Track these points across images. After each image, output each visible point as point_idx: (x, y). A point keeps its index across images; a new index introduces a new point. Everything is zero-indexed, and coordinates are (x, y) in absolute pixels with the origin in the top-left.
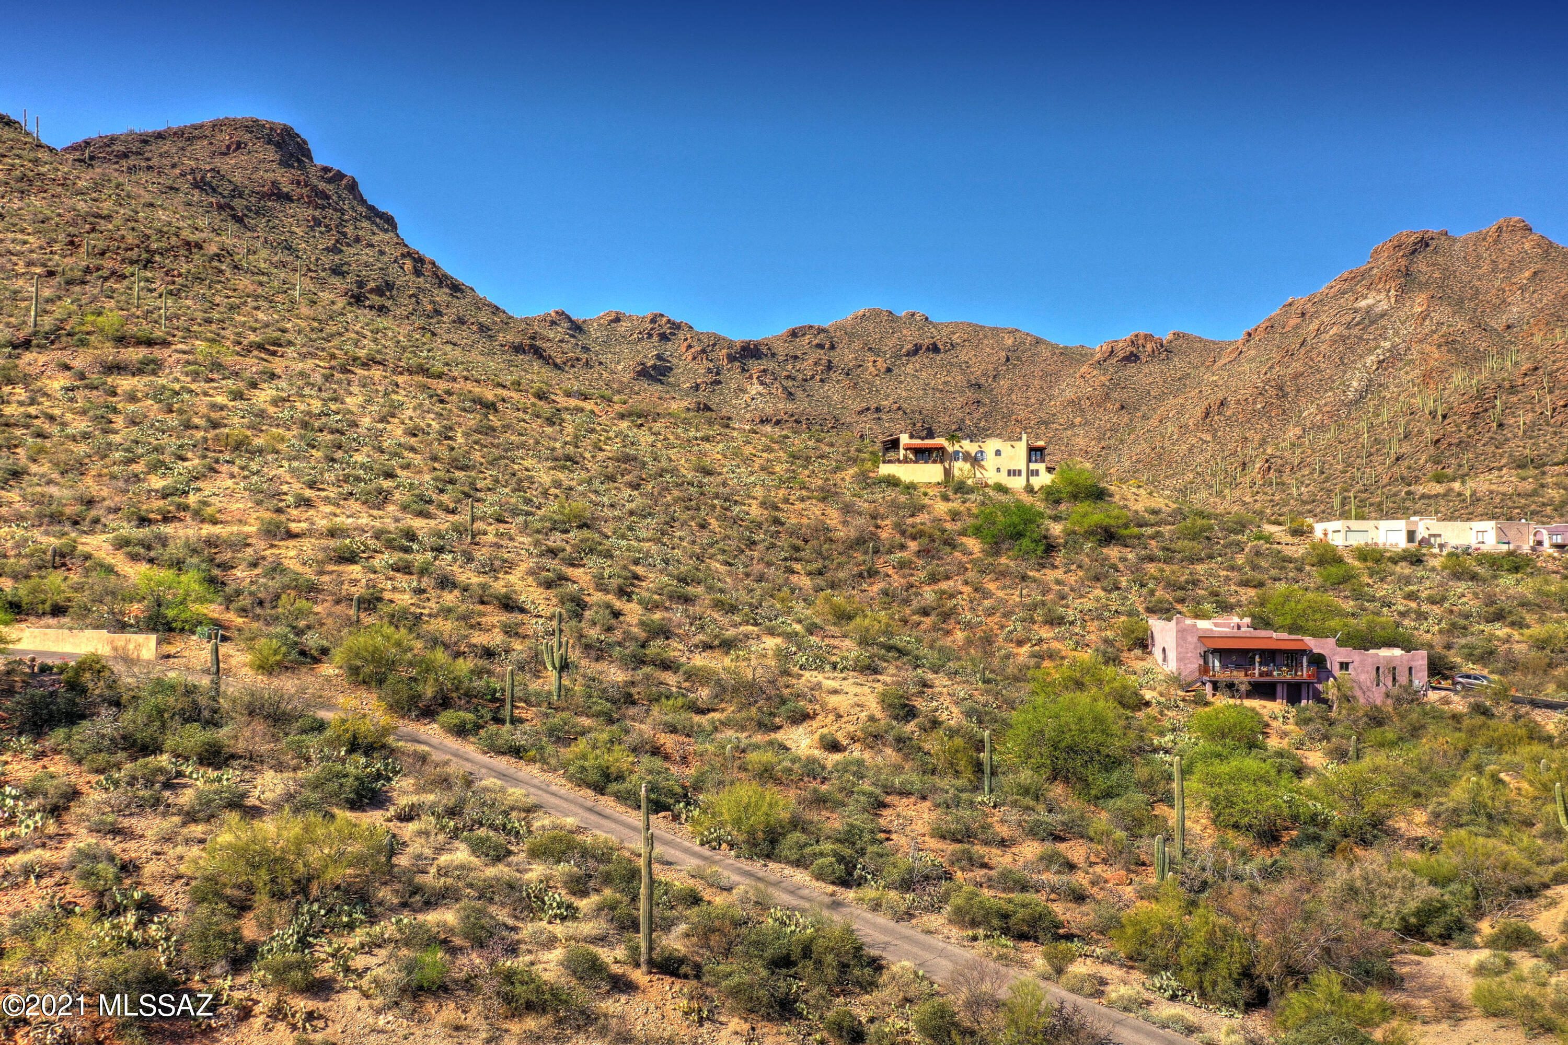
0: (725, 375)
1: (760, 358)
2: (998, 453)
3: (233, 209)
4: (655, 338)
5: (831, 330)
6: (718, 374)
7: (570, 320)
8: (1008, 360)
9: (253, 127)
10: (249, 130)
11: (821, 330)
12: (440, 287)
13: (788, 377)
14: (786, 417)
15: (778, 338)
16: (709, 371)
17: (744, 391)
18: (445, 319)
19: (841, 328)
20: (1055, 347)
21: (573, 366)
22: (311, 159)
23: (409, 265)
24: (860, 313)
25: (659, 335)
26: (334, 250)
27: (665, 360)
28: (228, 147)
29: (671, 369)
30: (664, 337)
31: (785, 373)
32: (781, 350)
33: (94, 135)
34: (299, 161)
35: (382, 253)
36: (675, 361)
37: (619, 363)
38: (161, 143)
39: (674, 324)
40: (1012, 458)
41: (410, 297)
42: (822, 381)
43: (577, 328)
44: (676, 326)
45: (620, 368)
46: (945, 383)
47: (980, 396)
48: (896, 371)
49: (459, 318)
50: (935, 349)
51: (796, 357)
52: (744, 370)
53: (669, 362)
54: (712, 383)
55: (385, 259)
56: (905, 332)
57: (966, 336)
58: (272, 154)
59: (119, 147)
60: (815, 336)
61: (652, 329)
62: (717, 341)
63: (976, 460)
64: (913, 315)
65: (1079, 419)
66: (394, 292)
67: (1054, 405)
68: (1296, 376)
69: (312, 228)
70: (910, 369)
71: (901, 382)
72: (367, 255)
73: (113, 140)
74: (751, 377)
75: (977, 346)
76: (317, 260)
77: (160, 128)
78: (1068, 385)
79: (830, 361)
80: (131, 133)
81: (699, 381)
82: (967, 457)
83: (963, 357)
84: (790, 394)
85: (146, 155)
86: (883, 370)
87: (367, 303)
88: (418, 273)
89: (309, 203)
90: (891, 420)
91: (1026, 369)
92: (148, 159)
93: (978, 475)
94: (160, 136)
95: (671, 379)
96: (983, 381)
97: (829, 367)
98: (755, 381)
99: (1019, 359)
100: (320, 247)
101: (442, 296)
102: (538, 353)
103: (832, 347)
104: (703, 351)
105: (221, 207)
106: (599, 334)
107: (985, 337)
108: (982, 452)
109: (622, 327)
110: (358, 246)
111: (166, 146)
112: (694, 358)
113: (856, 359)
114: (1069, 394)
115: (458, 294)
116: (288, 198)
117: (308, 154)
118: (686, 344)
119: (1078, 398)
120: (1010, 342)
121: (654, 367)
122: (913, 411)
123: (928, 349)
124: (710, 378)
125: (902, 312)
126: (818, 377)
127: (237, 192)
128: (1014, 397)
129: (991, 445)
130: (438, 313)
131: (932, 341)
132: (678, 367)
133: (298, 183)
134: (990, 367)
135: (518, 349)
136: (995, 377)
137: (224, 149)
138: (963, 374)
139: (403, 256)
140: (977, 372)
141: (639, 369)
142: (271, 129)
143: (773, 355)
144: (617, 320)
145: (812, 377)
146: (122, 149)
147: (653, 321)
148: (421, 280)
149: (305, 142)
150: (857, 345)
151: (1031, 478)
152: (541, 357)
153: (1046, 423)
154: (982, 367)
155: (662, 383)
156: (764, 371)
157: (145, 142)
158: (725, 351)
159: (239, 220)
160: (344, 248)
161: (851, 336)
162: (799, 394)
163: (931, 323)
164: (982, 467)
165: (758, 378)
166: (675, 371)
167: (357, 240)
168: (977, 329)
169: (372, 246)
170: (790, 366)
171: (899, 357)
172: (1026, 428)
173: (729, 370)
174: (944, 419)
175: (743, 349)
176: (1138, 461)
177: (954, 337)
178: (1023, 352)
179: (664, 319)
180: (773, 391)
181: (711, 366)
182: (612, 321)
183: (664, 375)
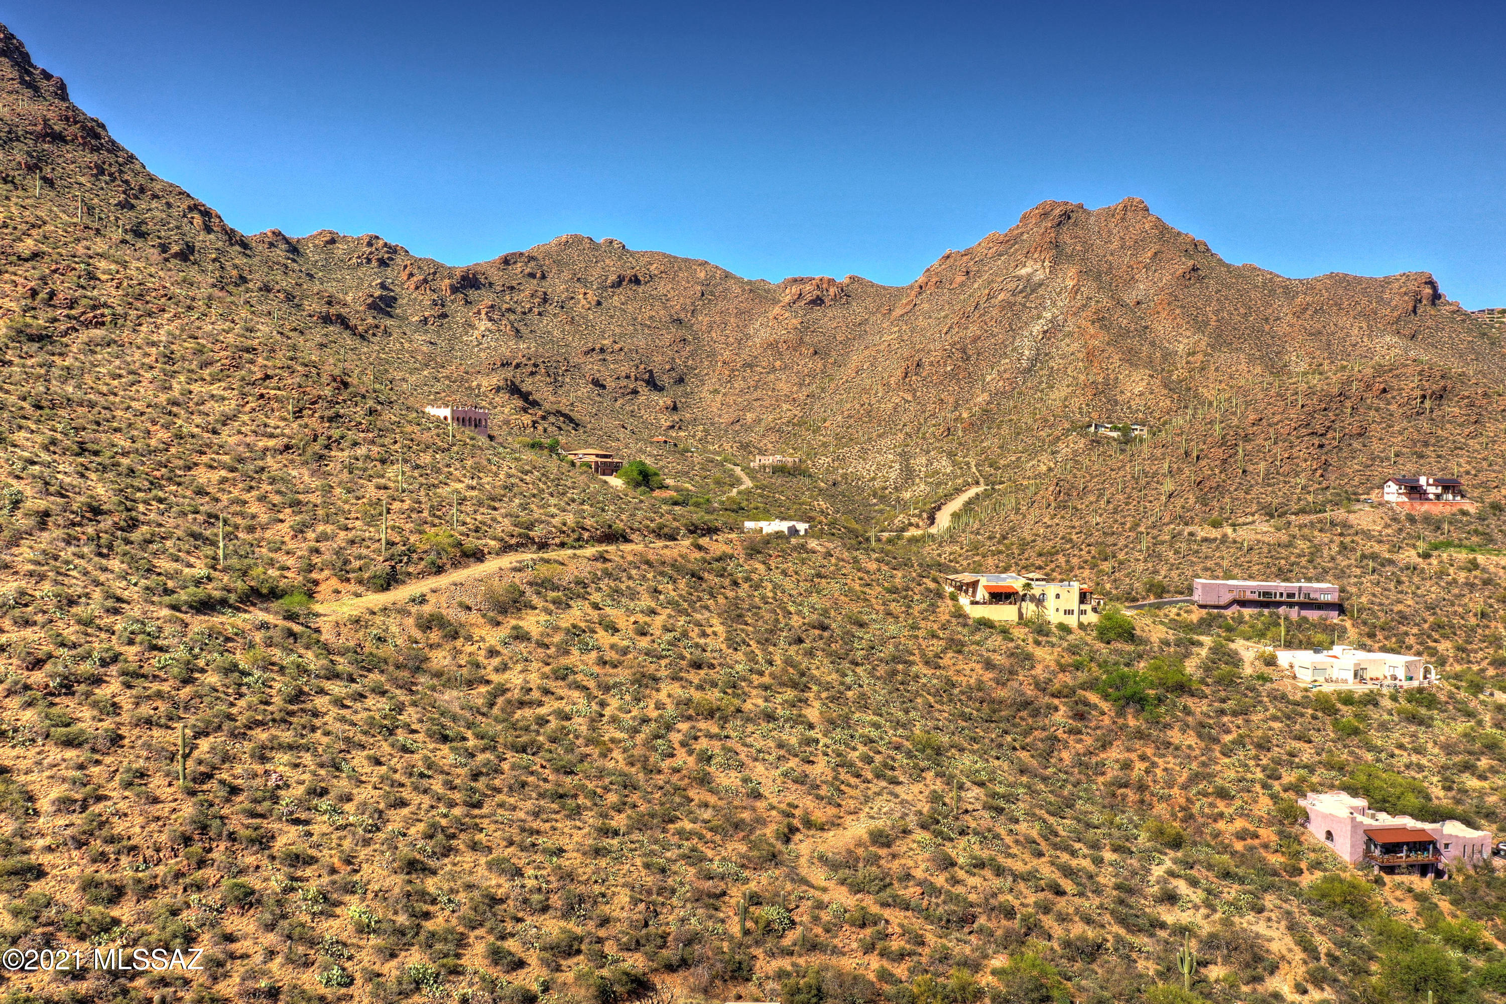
0: (451, 308)
1: (481, 289)
2: (1058, 596)
4: (374, 263)
5: (540, 257)
6: (443, 306)
7: (287, 241)
8: (703, 295)
11: (531, 258)
13: (510, 311)
14: (524, 361)
15: (491, 264)
16: (434, 302)
17: (473, 327)
20: (743, 282)
24: (564, 239)
25: (378, 260)
27: (388, 289)
29: (396, 300)
30: (382, 263)
32: (497, 277)
35: (169, 206)
36: (398, 290)
37: (346, 293)
39: (390, 248)
42: (540, 314)
43: (294, 249)
44: (393, 250)
45: (349, 298)
46: (651, 318)
47: (684, 332)
48: (605, 304)
50: (636, 281)
51: (512, 288)
52: (467, 303)
53: (393, 291)
54: (439, 316)
55: (175, 213)
56: (607, 261)
57: (662, 268)
60: (526, 264)
61: (371, 253)
62: (435, 268)
63: (1040, 602)
64: (611, 242)
65: (778, 363)
66: (197, 255)
69: (97, 178)
70: (617, 301)
71: (612, 317)
72: (158, 210)
74: (478, 312)
75: (673, 279)
78: (761, 325)
79: (544, 293)
81: (426, 314)
83: (662, 290)
84: (517, 330)
86: (594, 303)
89: (84, 144)
90: (615, 362)
91: (721, 305)
93: (1042, 614)
95: (399, 312)
96: (682, 316)
97: (545, 299)
98: (483, 316)
99: (712, 294)
103: (544, 277)
104: (425, 281)
106: (317, 257)
107: (680, 268)
108: (1045, 595)
109: (340, 249)
112: (417, 288)
113: (567, 290)
114: (766, 335)
118: (407, 272)
119: (775, 340)
120: (702, 275)
121: (381, 298)
122: (630, 350)
123: (630, 281)
124: (437, 311)
125: (600, 240)
126: (536, 310)
128: (714, 334)
129: (1051, 589)
131: (632, 272)
132: (402, 297)
133: (67, 119)
134: (688, 301)
135: (326, 319)
136: (693, 311)
138: (664, 308)
140: (676, 306)
141: (369, 301)
143: (491, 285)
144: (333, 241)
145: (530, 310)
147: (370, 244)
150: (566, 275)
151: (1082, 617)
152: (348, 327)
153: (751, 366)
154: (680, 301)
155: (392, 317)
156: (492, 306)
158: (447, 281)
161: (559, 264)
162: (524, 329)
163: (628, 251)
164: (1045, 608)
165: (486, 313)
166: (400, 301)
168: (671, 260)
169: (157, 196)
170: (508, 298)
171: (605, 289)
172: (733, 371)
173: (453, 302)
174: (658, 358)
175: (464, 278)
176: (849, 417)
177: (652, 268)
178: (715, 286)
179: (381, 243)
180: (502, 328)
181: (435, 297)
182: (328, 242)
183: (391, 307)
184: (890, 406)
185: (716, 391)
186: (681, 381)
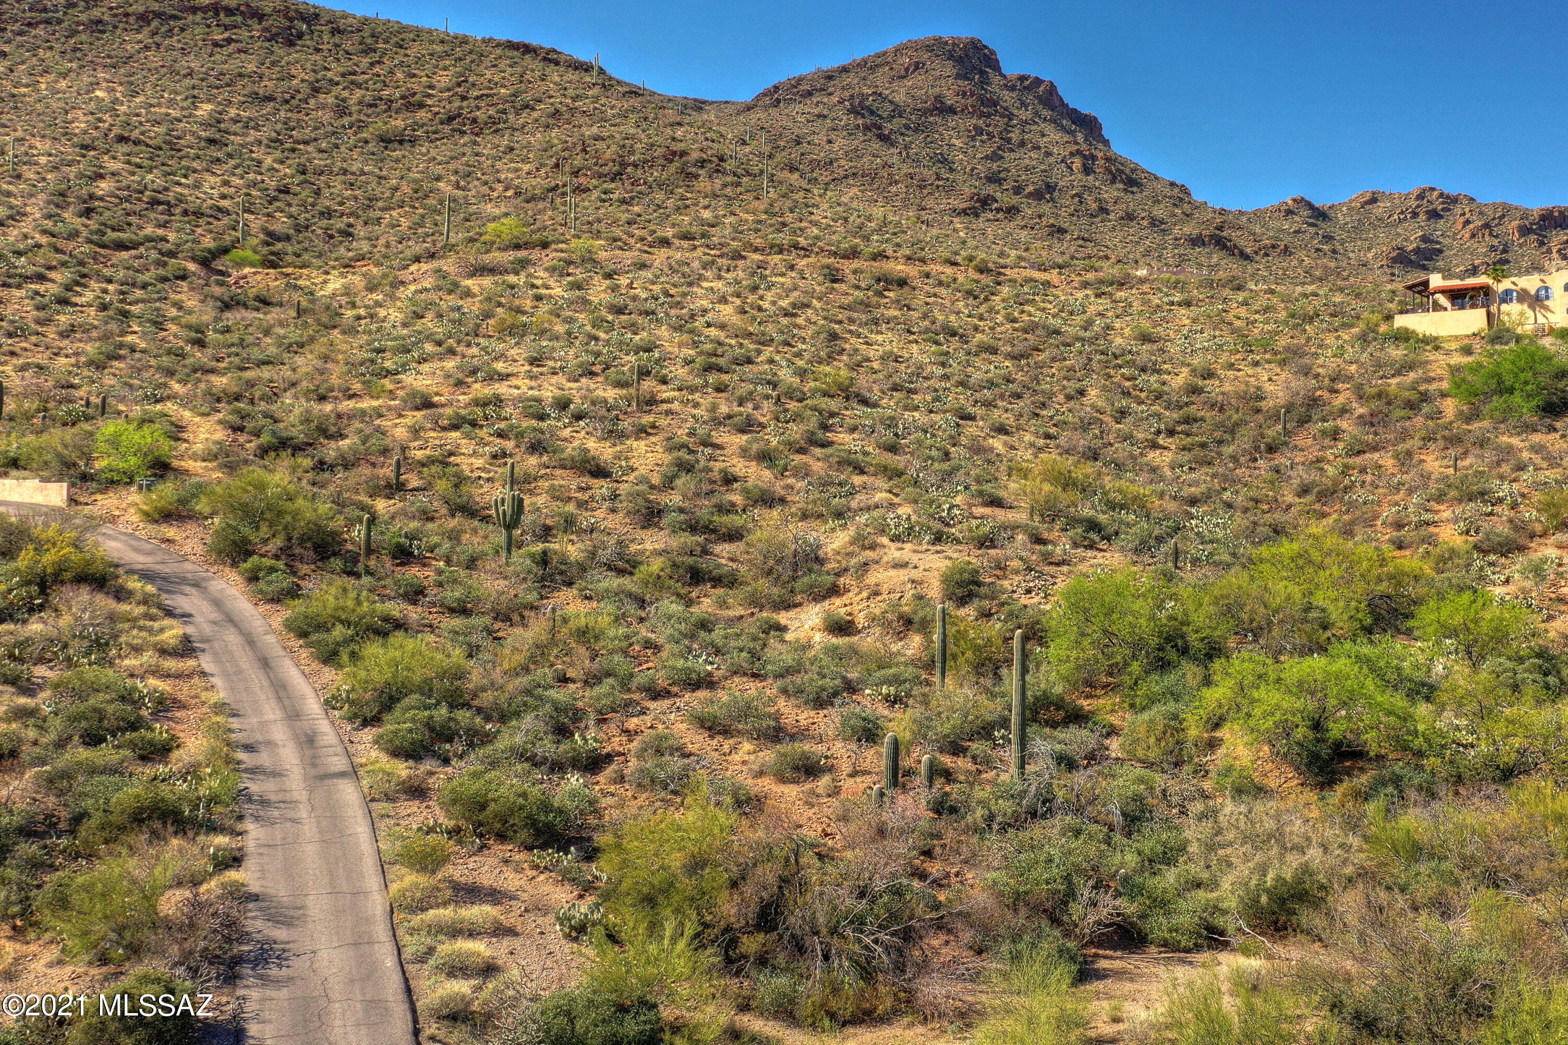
3: (880, 128)
4: (1422, 217)
6: (1505, 251)
7: (1311, 206)
9: (936, 47)
10: (930, 49)
12: (1113, 182)
16: (1493, 248)
18: (1111, 216)
21: (1267, 255)
22: (997, 68)
23: (1078, 163)
25: (1427, 212)
26: (994, 157)
27: (1432, 242)
28: (907, 70)
29: (1440, 251)
30: (1434, 215)
33: (786, 79)
34: (982, 73)
35: (1048, 154)
36: (1446, 241)
37: (1369, 250)
38: (845, 76)
39: (1448, 197)
41: (1073, 197)
43: (1319, 214)
44: (1452, 200)
45: (1370, 255)
49: (1128, 214)
52: (1543, 244)
53: (1438, 243)
55: (1051, 160)
58: (949, 69)
59: (805, 87)
61: (1418, 206)
62: (1506, 211)
66: (1056, 194)
69: (973, 138)
72: (1030, 158)
73: (801, 81)
74: (1549, 251)
76: (972, 170)
80: (818, 71)
81: (1476, 262)
85: (830, 90)
87: (995, 206)
88: (1088, 170)
92: (830, 94)
94: (845, 70)
95: (1439, 265)
98: (1555, 255)
100: (979, 156)
101: (1110, 193)
102: (1221, 243)
104: (1486, 226)
105: (867, 128)
106: (1348, 219)
109: (1379, 209)
110: (1022, 150)
111: (850, 79)
112: (1473, 236)
115: (1135, 189)
116: (952, 110)
117: (995, 66)
118: (1462, 220)
121: (1417, 251)
124: (1496, 259)
127: (898, 111)
130: (1103, 210)
132: (1450, 248)
133: (964, 94)
135: (1196, 241)
137: (903, 73)
139: (1072, 154)
141: (1395, 254)
142: (954, 44)
144: (1374, 200)
146: (808, 87)
147: (1420, 197)
148: (1091, 178)
149: (993, 52)
152: (1224, 247)
155: (1426, 269)
157: (830, 78)
158: (1516, 223)
159: (885, 138)
160: (1005, 154)
165: (1559, 251)
166: (1445, 255)
167: (1022, 144)
169: (1039, 148)
173: (1521, 246)
175: (1544, 218)
179: (1436, 193)
181: (1496, 242)
182: (1367, 203)
183: (1431, 259)
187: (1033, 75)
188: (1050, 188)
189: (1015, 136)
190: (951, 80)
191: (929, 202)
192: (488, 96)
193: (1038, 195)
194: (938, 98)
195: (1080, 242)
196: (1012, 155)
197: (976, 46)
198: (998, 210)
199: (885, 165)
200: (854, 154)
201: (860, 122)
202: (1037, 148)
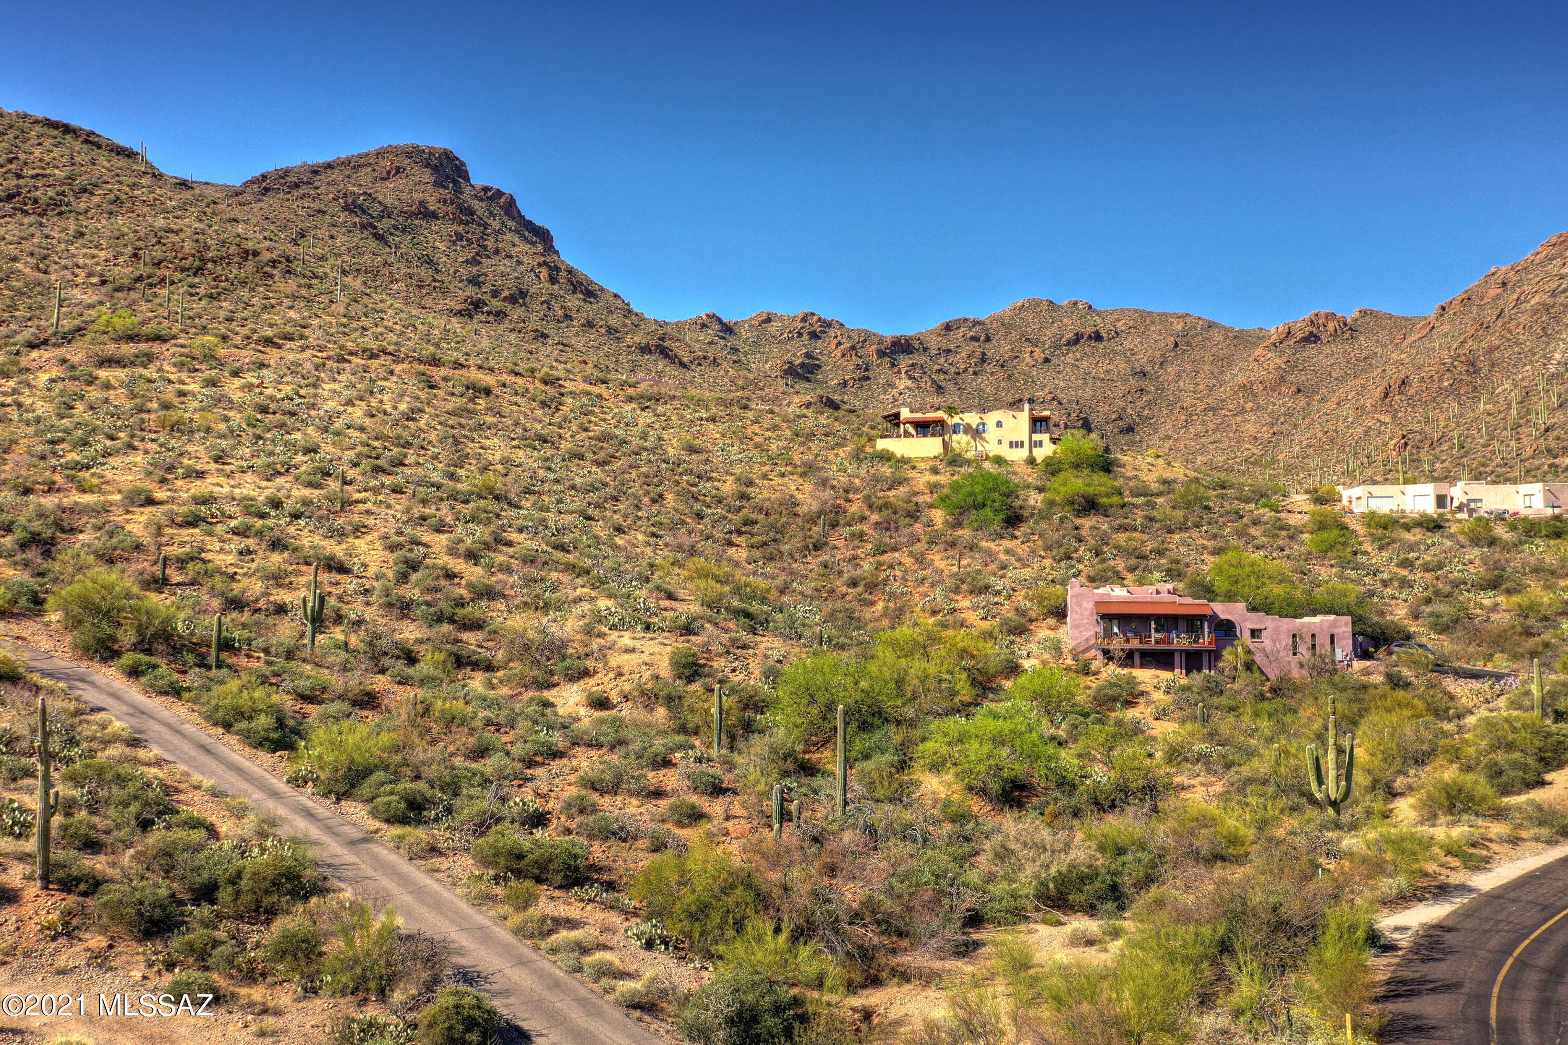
0: (874, 371)
1: (912, 353)
2: (999, 424)
3: (375, 227)
4: (805, 337)
5: (987, 322)
6: (867, 370)
7: (720, 321)
8: (1176, 345)
9: (413, 153)
10: (409, 155)
11: (976, 323)
12: (574, 292)
13: (939, 371)
15: (932, 332)
16: (858, 367)
17: (892, 386)
18: (575, 323)
19: (1000, 320)
20: (1227, 330)
21: (700, 365)
22: (467, 179)
23: (544, 273)
24: (1019, 304)
25: (809, 333)
26: (474, 262)
27: (813, 358)
28: (389, 173)
29: (820, 367)
30: (814, 336)
31: (937, 367)
32: (934, 344)
33: (271, 168)
34: (455, 182)
35: (519, 263)
36: (824, 358)
37: (767, 361)
38: (329, 172)
39: (824, 322)
40: (1013, 430)
41: (543, 303)
42: (975, 373)
43: (727, 329)
44: (827, 324)
45: (767, 367)
46: (1107, 371)
47: (1143, 384)
48: (1055, 361)
49: (588, 322)
50: (1098, 337)
51: (949, 351)
52: (893, 365)
53: (818, 359)
54: (860, 380)
55: (522, 268)
56: (1065, 321)
57: (1131, 323)
58: (427, 176)
59: (292, 179)
60: (970, 329)
61: (802, 328)
62: (867, 337)
63: (977, 433)
64: (1075, 304)
65: (1250, 404)
66: (528, 299)
67: (1223, 392)
68: (1491, 350)
69: (454, 243)
70: (1070, 358)
71: (1059, 372)
72: (505, 265)
73: (287, 172)
74: (899, 372)
75: (1143, 333)
76: (455, 272)
77: (330, 158)
78: (1241, 369)
79: (984, 354)
80: (305, 164)
81: (847, 377)
82: (968, 429)
83: (1127, 345)
84: (940, 387)
85: (316, 184)
86: (1040, 360)
87: (485, 309)
88: (553, 280)
89: (453, 220)
91: (1196, 354)
92: (317, 188)
93: (980, 448)
94: (329, 166)
95: (820, 376)
96: (1148, 368)
97: (983, 360)
98: (903, 375)
99: (1188, 344)
100: (460, 259)
101: (574, 301)
102: (664, 352)
103: (988, 339)
104: (853, 348)
105: (363, 227)
106: (749, 335)
107: (1153, 323)
108: (984, 424)
109: (773, 327)
110: (497, 258)
111: (335, 175)
112: (843, 355)
113: (1013, 350)
114: (1241, 379)
115: (592, 300)
116: (434, 216)
117: (466, 176)
118: (835, 341)
119: (1251, 383)
120: (1179, 327)
121: (802, 365)
122: (1069, 401)
123: (1090, 338)
124: (859, 374)
125: (1064, 301)
126: (971, 370)
127: (386, 213)
128: (1181, 384)
129: (991, 418)
130: (568, 317)
131: (1094, 329)
132: (827, 364)
133: (445, 201)
134: (1157, 354)
135: (645, 349)
136: (1162, 363)
137: (385, 175)
138: (1127, 362)
139: (539, 265)
140: (1142, 360)
141: (786, 367)
142: (430, 153)
143: (925, 349)
144: (768, 320)
145: (965, 370)
146: (295, 179)
147: (804, 320)
148: (556, 287)
149: (463, 164)
150: (1014, 335)
151: (1034, 450)
152: (667, 356)
153: (1214, 410)
154: (1149, 354)
155: (810, 382)
156: (913, 365)
157: (316, 172)
158: (874, 347)
159: (380, 238)
160: (483, 260)
161: (1007, 326)
162: (950, 387)
163: (1095, 311)
164: (984, 440)
165: (906, 372)
166: (823, 368)
167: (497, 252)
168: (1144, 315)
169: (511, 257)
170: (943, 360)
171: (1059, 347)
172: (1191, 415)
173: (878, 366)
174: (1103, 408)
175: (894, 344)
176: (1309, 446)
177: (1119, 324)
178: (1193, 337)
179: (815, 318)
180: (923, 385)
181: (860, 362)
182: (763, 322)
183: (812, 373)
184: (1360, 430)
185: (1168, 437)
186: (1130, 430)
187: (496, 187)
188: (523, 294)
189: (490, 244)
190: (429, 186)
191: (428, 302)
192: (44, 176)
193: (512, 300)
194: (422, 203)
195: (561, 347)
196: (490, 262)
197: (448, 156)
198: (489, 313)
199: (386, 263)
200: (355, 251)
201: (357, 220)
202: (509, 256)
